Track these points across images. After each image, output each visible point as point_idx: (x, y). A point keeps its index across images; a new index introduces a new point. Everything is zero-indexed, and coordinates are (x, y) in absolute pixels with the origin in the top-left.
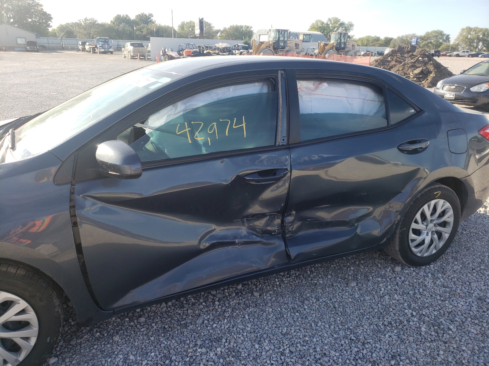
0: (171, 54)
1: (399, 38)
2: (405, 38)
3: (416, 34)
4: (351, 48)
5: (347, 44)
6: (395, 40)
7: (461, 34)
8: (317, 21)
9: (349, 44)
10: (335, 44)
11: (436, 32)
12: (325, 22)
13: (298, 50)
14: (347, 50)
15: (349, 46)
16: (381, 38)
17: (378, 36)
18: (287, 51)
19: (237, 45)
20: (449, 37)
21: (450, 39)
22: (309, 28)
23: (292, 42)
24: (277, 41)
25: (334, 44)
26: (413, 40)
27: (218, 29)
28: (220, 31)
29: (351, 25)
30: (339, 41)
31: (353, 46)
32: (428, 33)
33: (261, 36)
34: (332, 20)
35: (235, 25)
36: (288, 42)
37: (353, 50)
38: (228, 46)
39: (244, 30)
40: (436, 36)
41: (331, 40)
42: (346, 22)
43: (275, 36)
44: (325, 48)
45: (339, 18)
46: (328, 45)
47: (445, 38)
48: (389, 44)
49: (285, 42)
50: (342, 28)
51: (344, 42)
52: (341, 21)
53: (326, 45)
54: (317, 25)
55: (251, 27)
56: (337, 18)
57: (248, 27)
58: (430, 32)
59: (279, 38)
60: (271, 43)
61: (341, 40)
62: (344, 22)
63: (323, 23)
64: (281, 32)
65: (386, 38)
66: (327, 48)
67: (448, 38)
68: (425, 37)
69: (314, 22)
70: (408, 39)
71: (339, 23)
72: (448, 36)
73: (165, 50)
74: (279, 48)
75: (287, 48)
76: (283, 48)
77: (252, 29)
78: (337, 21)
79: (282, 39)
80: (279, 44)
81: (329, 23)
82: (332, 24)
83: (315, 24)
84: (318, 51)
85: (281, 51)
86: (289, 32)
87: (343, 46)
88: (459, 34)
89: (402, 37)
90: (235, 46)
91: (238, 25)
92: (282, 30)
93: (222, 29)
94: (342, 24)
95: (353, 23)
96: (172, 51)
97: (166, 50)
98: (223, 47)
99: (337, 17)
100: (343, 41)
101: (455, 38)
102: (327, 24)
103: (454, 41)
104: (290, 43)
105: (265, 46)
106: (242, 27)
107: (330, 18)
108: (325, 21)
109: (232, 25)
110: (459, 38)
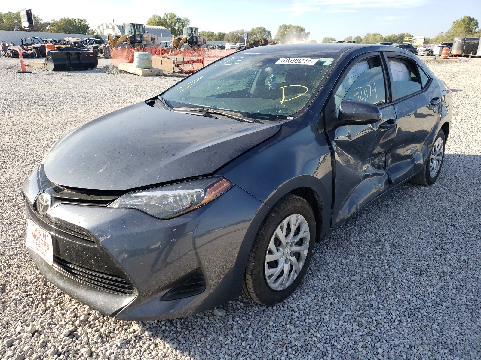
0: (14, 49)
1: (230, 33)
2: (236, 33)
3: (245, 30)
4: (202, 42)
5: (199, 38)
6: (228, 35)
7: (279, 31)
8: (154, 16)
9: (200, 39)
10: (188, 39)
11: (260, 28)
12: (162, 18)
13: (154, 44)
14: (199, 43)
15: (200, 40)
16: (215, 33)
17: (212, 31)
18: (145, 46)
19: (89, 39)
20: (271, 33)
21: (271, 35)
22: (147, 22)
23: (148, 36)
24: (133, 35)
25: (186, 39)
26: (245, 35)
27: (47, 22)
28: (50, 24)
29: (188, 21)
30: (191, 36)
31: (204, 40)
32: (253, 30)
33: (104, 30)
34: (168, 15)
35: (66, 18)
36: (145, 36)
37: (205, 44)
38: (80, 40)
39: (78, 23)
40: (261, 32)
41: (183, 34)
42: (182, 17)
43: (130, 30)
44: (179, 43)
45: (175, 14)
46: (181, 39)
47: (267, 34)
48: (223, 39)
49: (141, 36)
50: (179, 23)
51: (196, 37)
52: (177, 17)
53: (179, 39)
54: (155, 20)
55: (85, 21)
56: (173, 14)
57: (82, 21)
58: (255, 28)
59: (135, 32)
60: (127, 37)
61: (192, 35)
62: (180, 17)
63: (160, 18)
64: (137, 27)
65: (220, 33)
66: (181, 41)
67: (269, 33)
68: (252, 33)
69: (151, 17)
70: (239, 34)
71: (175, 18)
72: (269, 32)
73: (4, 44)
74: (136, 43)
75: (144, 43)
76: (140, 42)
77: (87, 23)
78: (173, 16)
79: (137, 33)
80: (135, 38)
81: (166, 18)
82: (169, 20)
83: (152, 19)
84: (173, 45)
85: (139, 45)
86: (143, 26)
87: (195, 40)
88: (278, 31)
89: (234, 32)
90: (86, 40)
91: (70, 18)
92: (137, 25)
93: (51, 22)
94: (178, 20)
95: (189, 19)
96: (14, 45)
97: (7, 45)
98: (74, 41)
99: (172, 12)
100: (194, 35)
101: (276, 33)
102: (164, 19)
103: (275, 37)
104: (146, 37)
105: (122, 41)
106: (74, 20)
107: (167, 14)
108: (162, 16)
109: (63, 17)
110: (279, 34)
